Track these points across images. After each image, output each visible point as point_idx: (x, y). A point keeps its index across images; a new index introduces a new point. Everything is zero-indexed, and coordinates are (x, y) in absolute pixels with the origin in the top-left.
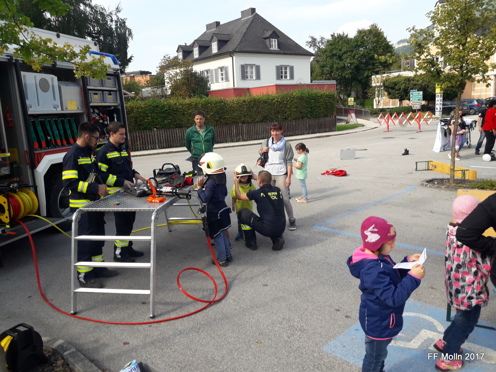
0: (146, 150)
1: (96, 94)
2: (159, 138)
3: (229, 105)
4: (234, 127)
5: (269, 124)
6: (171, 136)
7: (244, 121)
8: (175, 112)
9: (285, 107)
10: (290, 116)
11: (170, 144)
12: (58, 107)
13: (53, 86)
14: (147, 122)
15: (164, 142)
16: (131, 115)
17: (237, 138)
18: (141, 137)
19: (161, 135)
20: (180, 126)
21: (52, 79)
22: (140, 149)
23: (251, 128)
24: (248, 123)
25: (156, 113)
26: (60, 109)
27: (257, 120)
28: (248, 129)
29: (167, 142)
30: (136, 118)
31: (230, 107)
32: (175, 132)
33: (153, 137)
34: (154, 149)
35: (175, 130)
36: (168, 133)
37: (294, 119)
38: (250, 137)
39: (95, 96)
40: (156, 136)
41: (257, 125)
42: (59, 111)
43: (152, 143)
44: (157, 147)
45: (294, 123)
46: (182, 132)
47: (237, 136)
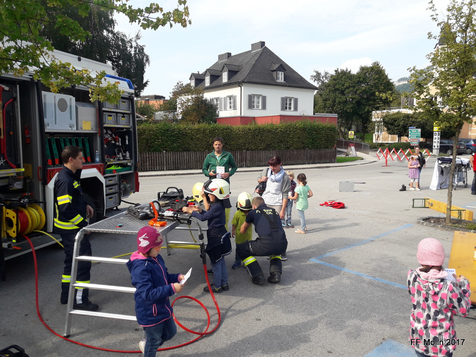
0: (154, 170)
1: (111, 116)
2: (167, 160)
3: (235, 132)
4: (239, 154)
5: (272, 152)
6: (179, 159)
7: (248, 148)
8: (184, 136)
9: (288, 137)
10: (293, 146)
11: (177, 167)
12: (74, 127)
13: (71, 106)
14: (157, 144)
15: (172, 164)
16: (142, 137)
17: (241, 164)
18: (150, 158)
19: (170, 158)
20: (187, 150)
21: (70, 99)
22: (148, 170)
23: (255, 155)
24: (252, 150)
25: (167, 136)
26: (75, 128)
27: (260, 148)
28: (251, 155)
29: (174, 164)
30: (147, 140)
31: (236, 134)
32: (183, 155)
33: (162, 159)
34: (161, 170)
35: (183, 153)
36: (176, 156)
37: (296, 149)
38: (253, 163)
39: (109, 117)
40: (165, 158)
41: (260, 152)
42: (74, 130)
43: (160, 164)
44: (165, 168)
45: (295, 153)
46: (189, 155)
47: (241, 162)
